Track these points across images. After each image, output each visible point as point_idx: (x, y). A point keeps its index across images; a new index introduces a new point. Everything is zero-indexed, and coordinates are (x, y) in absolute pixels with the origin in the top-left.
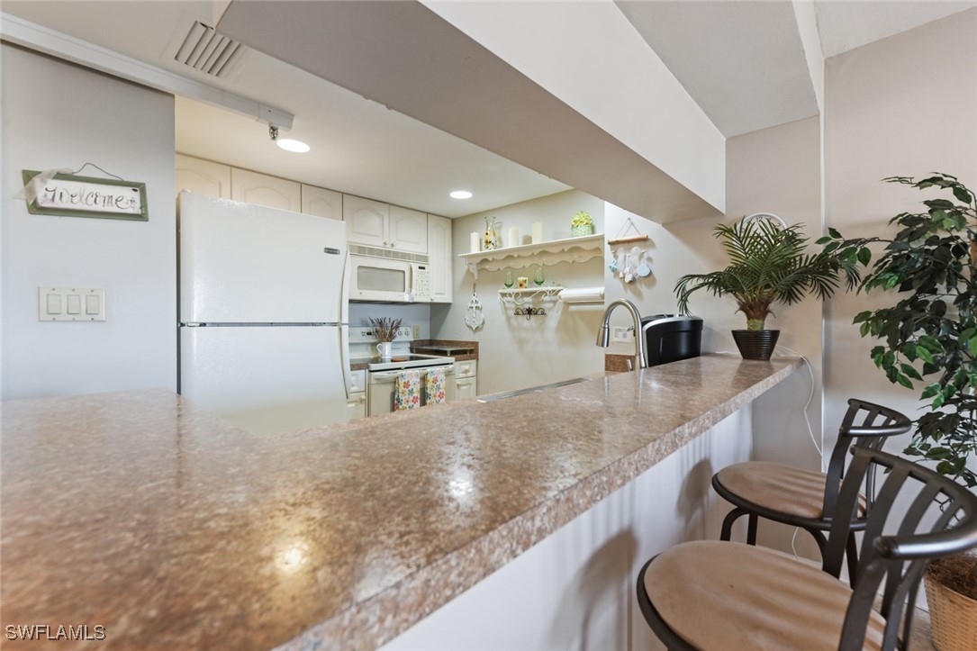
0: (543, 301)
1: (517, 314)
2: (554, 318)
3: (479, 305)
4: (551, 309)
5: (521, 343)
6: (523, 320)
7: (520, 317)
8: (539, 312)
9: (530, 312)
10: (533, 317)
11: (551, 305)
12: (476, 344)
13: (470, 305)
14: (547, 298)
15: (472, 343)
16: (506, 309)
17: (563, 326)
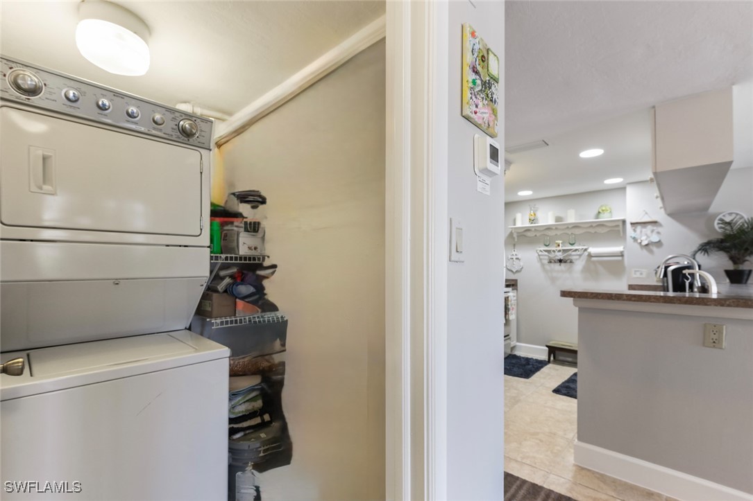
0: (570, 255)
1: (550, 262)
2: (579, 265)
3: (519, 256)
4: (577, 259)
5: (553, 280)
6: (557, 266)
7: (552, 265)
8: (569, 261)
9: (560, 261)
10: (563, 264)
11: (577, 257)
12: (516, 281)
13: (510, 257)
14: (574, 253)
15: (513, 280)
16: (541, 259)
17: (586, 270)
